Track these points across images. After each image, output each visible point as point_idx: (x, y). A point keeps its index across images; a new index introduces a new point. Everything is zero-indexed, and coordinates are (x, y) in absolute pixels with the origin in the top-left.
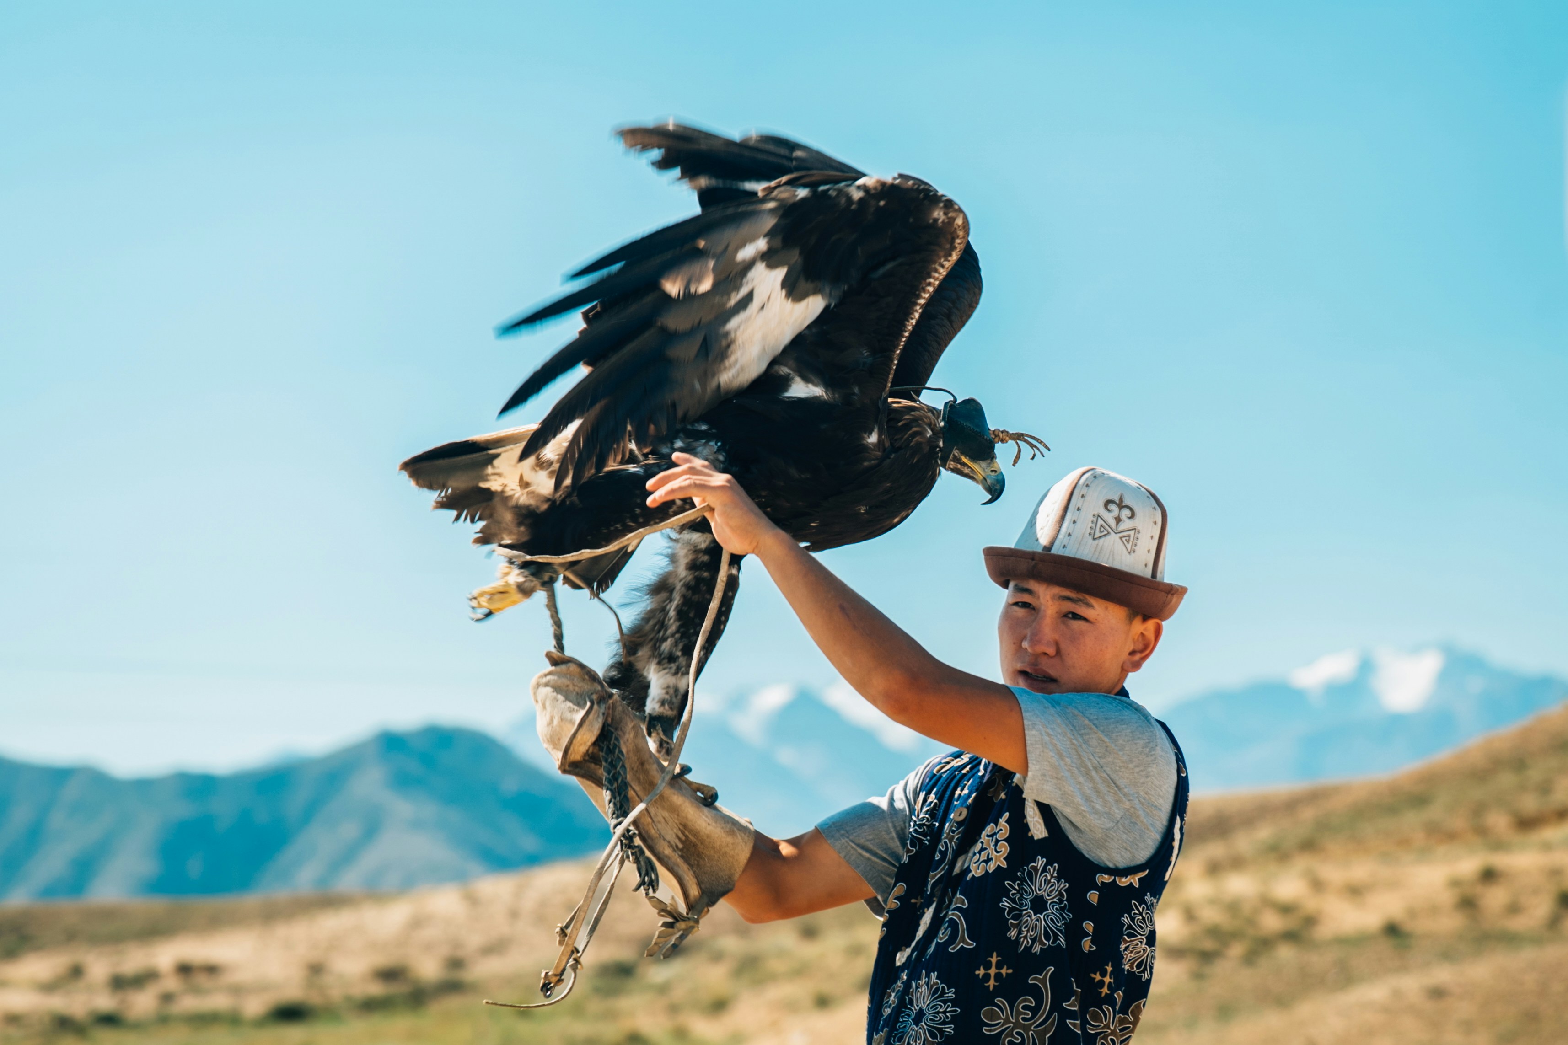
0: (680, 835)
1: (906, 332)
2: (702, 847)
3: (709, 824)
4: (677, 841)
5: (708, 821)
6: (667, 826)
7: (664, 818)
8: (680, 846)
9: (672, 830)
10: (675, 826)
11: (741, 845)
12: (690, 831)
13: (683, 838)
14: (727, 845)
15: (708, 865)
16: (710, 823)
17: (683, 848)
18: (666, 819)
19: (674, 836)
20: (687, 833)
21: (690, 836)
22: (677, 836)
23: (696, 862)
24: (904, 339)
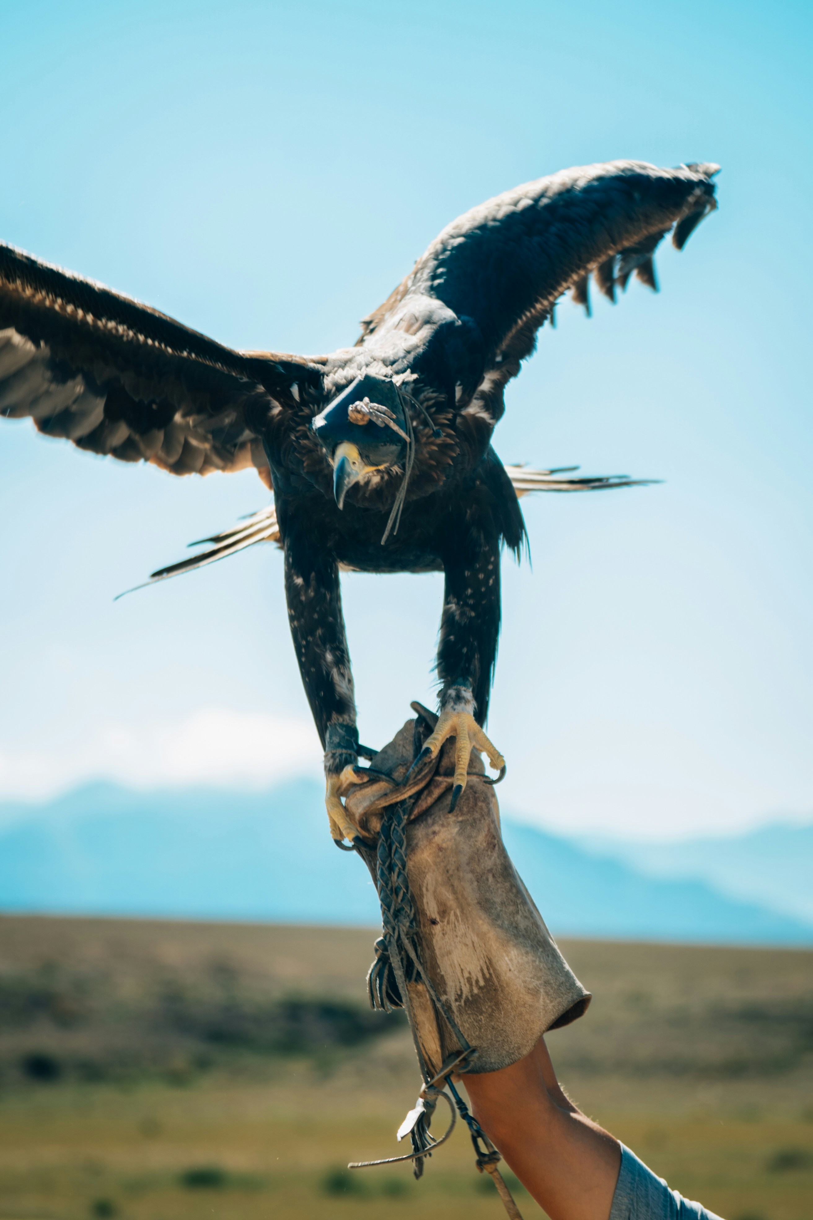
0: (486, 971)
1: (138, 339)
2: (502, 995)
3: (510, 970)
4: (480, 976)
5: (511, 966)
6: (474, 954)
7: (473, 943)
8: (482, 983)
9: (479, 960)
10: (482, 957)
11: (540, 1012)
12: (494, 970)
13: (488, 976)
14: (524, 1005)
15: (502, 1020)
16: (512, 969)
17: (485, 987)
18: (475, 945)
19: (479, 968)
20: (492, 971)
21: (494, 976)
22: (482, 970)
23: (490, 1010)
24: (150, 342)
